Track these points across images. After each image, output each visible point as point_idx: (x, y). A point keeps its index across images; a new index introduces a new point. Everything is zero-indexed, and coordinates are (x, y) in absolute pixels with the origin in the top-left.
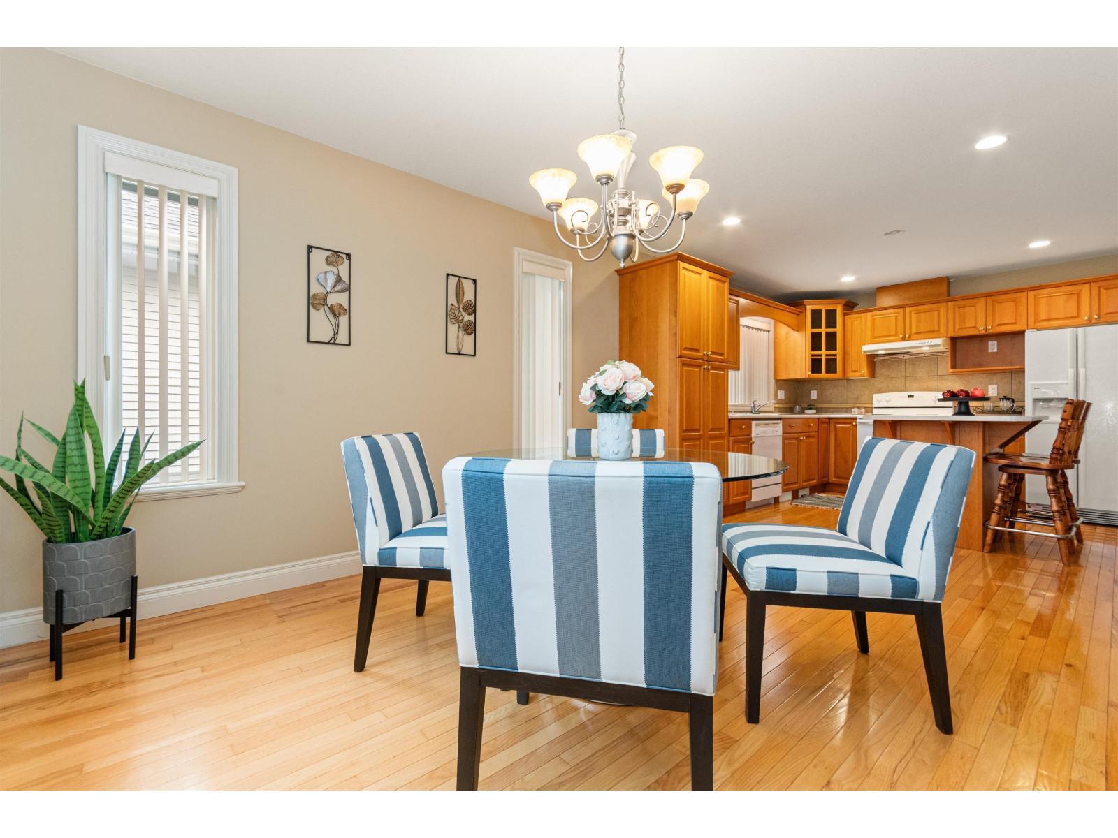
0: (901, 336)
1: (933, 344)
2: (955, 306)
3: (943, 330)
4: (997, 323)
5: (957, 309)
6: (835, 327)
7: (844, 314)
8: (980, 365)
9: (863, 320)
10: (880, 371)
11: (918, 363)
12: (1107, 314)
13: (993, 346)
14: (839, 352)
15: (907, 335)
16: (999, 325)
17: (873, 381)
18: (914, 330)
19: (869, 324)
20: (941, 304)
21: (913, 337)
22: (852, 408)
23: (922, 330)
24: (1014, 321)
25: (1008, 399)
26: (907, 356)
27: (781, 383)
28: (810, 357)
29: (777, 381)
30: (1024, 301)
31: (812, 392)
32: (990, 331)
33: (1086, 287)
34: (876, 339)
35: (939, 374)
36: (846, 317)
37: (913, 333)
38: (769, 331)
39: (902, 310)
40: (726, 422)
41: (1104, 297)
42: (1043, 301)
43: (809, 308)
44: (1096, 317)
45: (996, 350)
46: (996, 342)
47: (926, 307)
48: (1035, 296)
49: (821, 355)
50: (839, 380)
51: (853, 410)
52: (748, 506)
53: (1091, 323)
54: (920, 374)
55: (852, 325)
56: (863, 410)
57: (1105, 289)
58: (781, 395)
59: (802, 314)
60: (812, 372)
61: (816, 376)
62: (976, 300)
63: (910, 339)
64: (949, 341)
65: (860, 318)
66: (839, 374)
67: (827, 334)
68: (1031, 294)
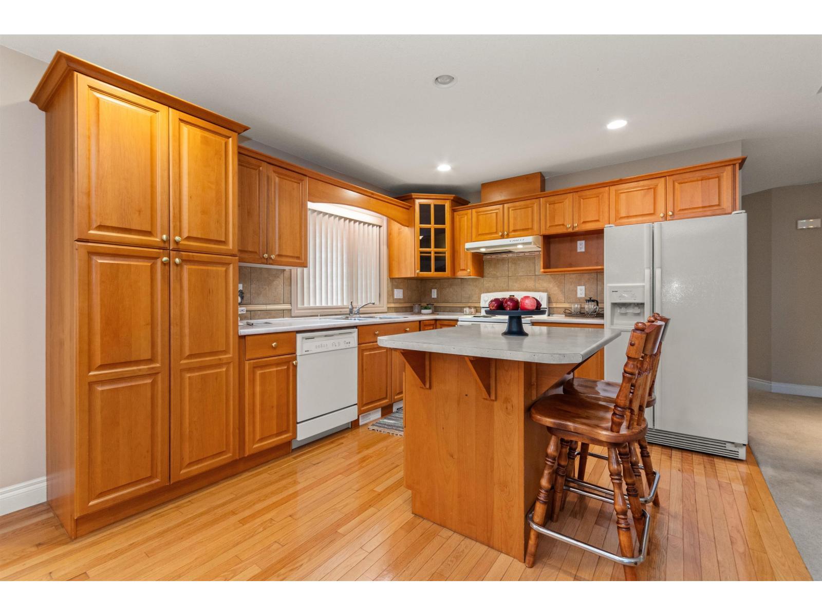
0: (500, 234)
1: (525, 241)
2: (546, 202)
3: (536, 227)
4: (582, 221)
5: (548, 205)
6: (444, 224)
7: (453, 211)
8: (571, 265)
9: (470, 216)
10: (488, 270)
11: (519, 262)
12: (680, 210)
13: (581, 246)
14: (447, 250)
15: (506, 233)
16: (584, 222)
17: (482, 280)
18: (511, 228)
19: (474, 220)
20: (534, 200)
21: (511, 234)
22: (464, 307)
23: (518, 228)
24: (597, 219)
25: (593, 301)
26: (510, 255)
27: (395, 282)
28: (419, 255)
29: (392, 279)
30: (606, 195)
31: (433, 290)
32: (576, 230)
33: (661, 183)
34: (481, 236)
35: (537, 273)
36: (455, 213)
37: (511, 231)
38: (380, 227)
39: (501, 206)
40: (233, 341)
41: (677, 193)
42: (623, 196)
43: (418, 202)
44: (671, 213)
45: (583, 250)
46: (583, 242)
47: (522, 203)
48: (616, 191)
49: (430, 253)
50: (448, 279)
51: (465, 309)
52: (294, 446)
53: (665, 218)
54: (521, 274)
55: (460, 222)
56: (473, 310)
57: (679, 183)
58: (399, 294)
59: (411, 208)
60: (421, 271)
61: (425, 274)
62: (563, 196)
63: (508, 236)
64: (541, 239)
65: (466, 214)
66: (447, 273)
67: (436, 230)
68: (613, 188)
